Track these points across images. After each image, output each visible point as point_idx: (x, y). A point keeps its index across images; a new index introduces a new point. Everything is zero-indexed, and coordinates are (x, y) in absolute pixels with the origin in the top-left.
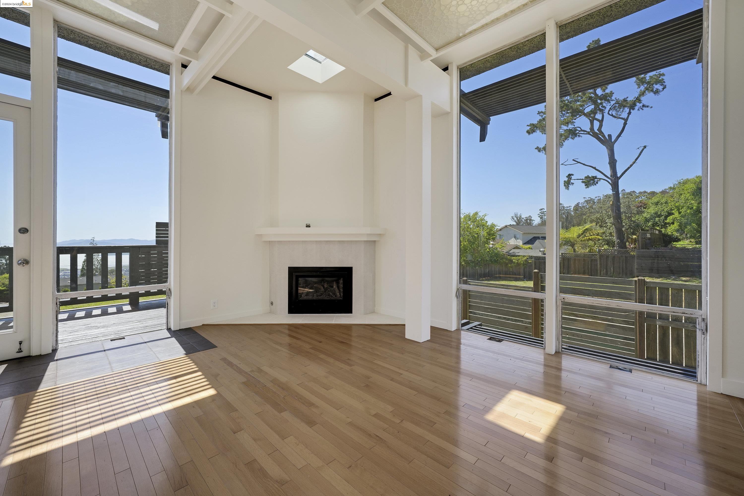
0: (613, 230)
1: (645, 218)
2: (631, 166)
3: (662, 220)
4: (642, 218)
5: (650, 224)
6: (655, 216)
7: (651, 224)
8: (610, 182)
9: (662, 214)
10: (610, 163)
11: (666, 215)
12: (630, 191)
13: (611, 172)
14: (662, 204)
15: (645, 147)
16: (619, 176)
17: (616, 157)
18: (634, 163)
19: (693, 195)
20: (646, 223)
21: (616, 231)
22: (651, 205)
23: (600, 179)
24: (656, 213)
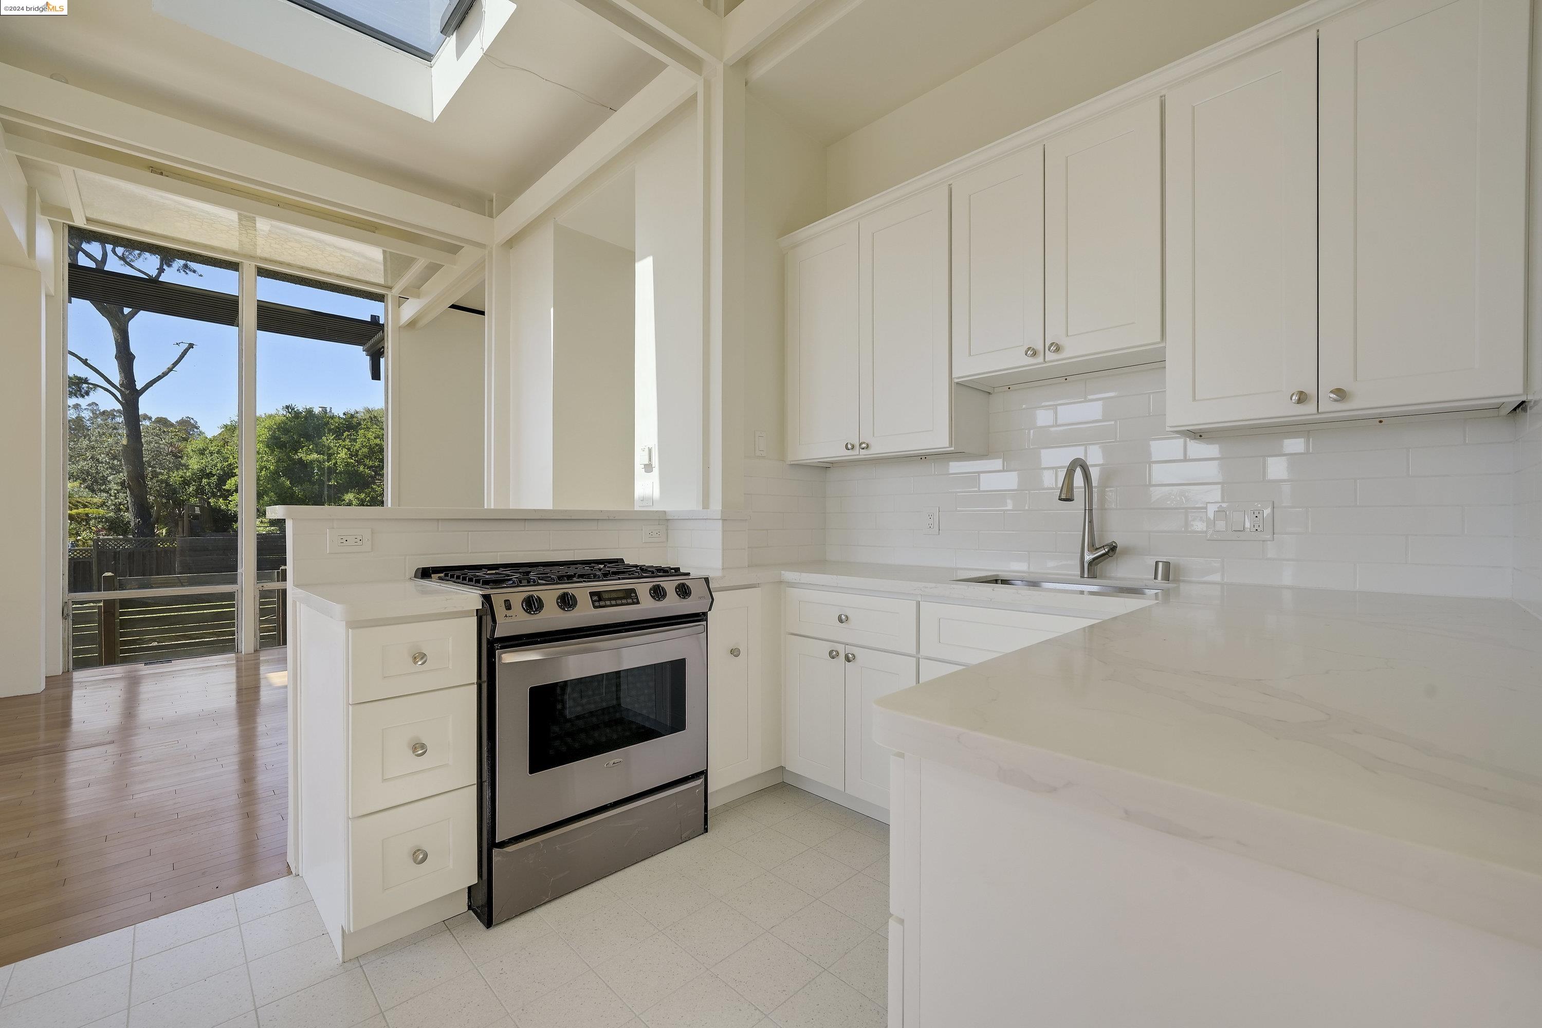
0: (125, 498)
1: (181, 477)
2: (165, 374)
3: (213, 484)
4: (175, 477)
5: (191, 489)
6: (200, 475)
7: (193, 490)
8: (120, 398)
9: (214, 472)
10: (119, 357)
11: (219, 474)
12: (112, 409)
13: (121, 377)
14: (211, 453)
15: (191, 346)
16: (139, 387)
17: (133, 349)
18: (170, 370)
19: (268, 446)
20: (185, 487)
21: (133, 500)
22: (191, 454)
23: (96, 386)
24: (202, 471)
